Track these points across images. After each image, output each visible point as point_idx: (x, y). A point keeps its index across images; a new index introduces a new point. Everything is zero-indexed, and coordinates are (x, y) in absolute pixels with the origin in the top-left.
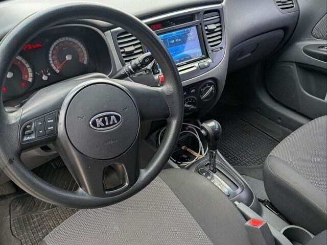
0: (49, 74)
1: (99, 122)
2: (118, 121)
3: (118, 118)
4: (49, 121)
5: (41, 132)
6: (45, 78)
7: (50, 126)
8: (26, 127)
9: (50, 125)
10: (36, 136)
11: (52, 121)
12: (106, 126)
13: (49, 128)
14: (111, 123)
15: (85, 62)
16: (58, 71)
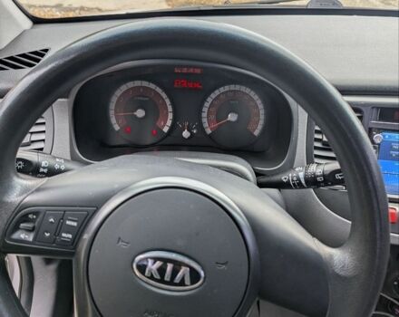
0: (195, 131)
1: (153, 267)
2: (193, 282)
3: (195, 276)
4: (68, 222)
5: (47, 235)
6: (186, 134)
7: (67, 233)
8: (26, 215)
9: (69, 229)
10: (35, 239)
11: (75, 224)
12: (162, 281)
13: (64, 235)
14: (177, 279)
15: (256, 133)
16: (209, 131)
